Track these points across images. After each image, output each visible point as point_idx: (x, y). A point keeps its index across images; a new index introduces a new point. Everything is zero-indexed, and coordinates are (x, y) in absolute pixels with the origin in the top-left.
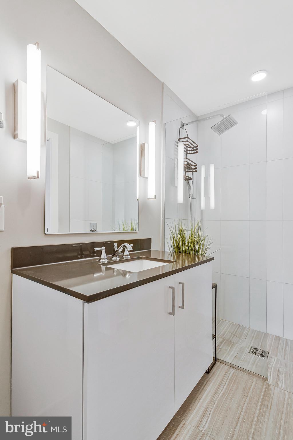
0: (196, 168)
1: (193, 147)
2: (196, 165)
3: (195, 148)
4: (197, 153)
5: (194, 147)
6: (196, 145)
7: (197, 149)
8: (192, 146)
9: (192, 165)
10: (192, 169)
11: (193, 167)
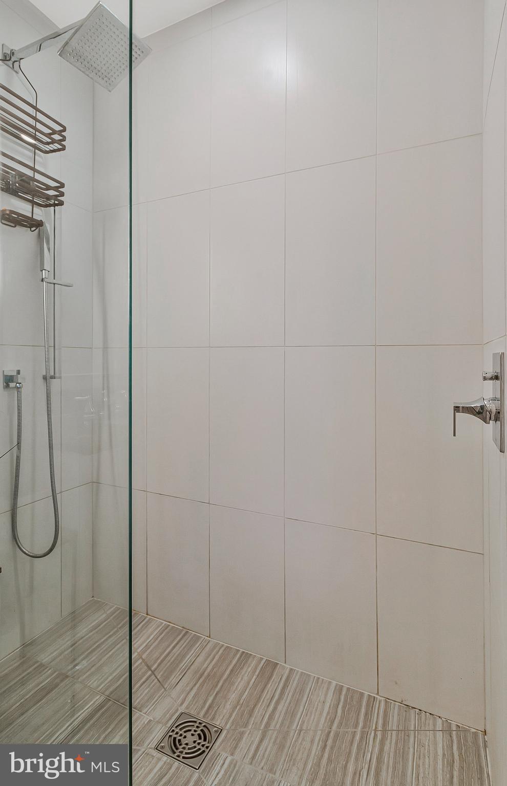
0: (62, 194)
1: (50, 134)
2: (62, 185)
3: (57, 137)
4: (64, 148)
5: (54, 132)
6: (58, 128)
7: (64, 139)
8: (48, 131)
9: (49, 188)
10: (48, 198)
11: (51, 193)
